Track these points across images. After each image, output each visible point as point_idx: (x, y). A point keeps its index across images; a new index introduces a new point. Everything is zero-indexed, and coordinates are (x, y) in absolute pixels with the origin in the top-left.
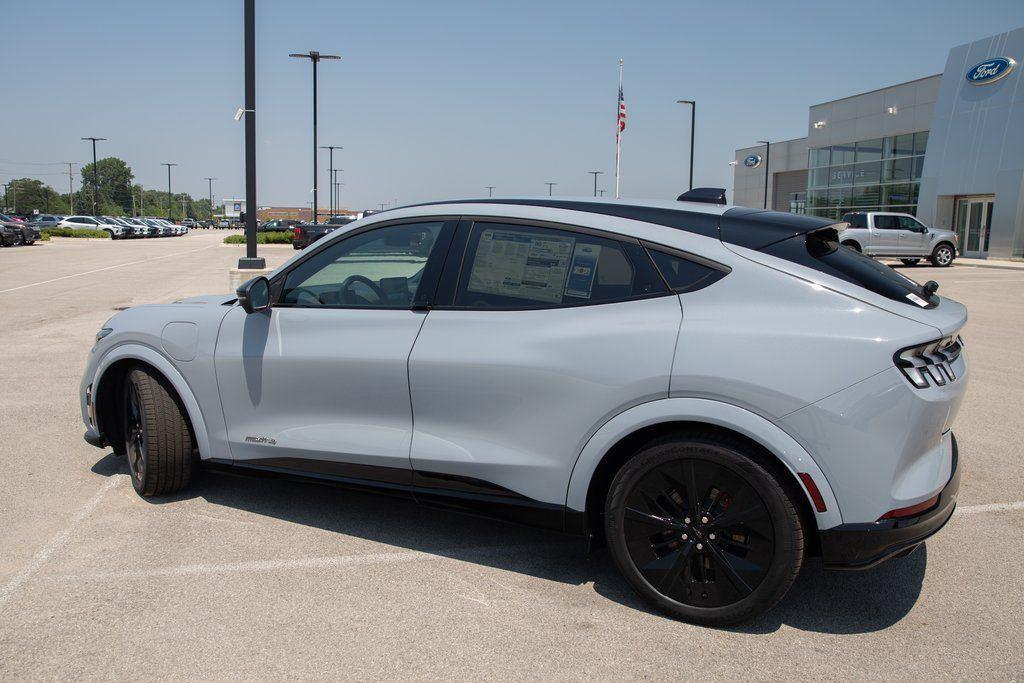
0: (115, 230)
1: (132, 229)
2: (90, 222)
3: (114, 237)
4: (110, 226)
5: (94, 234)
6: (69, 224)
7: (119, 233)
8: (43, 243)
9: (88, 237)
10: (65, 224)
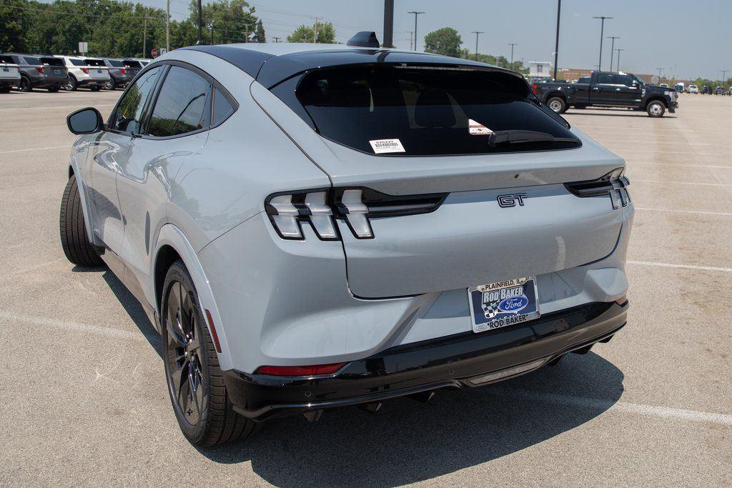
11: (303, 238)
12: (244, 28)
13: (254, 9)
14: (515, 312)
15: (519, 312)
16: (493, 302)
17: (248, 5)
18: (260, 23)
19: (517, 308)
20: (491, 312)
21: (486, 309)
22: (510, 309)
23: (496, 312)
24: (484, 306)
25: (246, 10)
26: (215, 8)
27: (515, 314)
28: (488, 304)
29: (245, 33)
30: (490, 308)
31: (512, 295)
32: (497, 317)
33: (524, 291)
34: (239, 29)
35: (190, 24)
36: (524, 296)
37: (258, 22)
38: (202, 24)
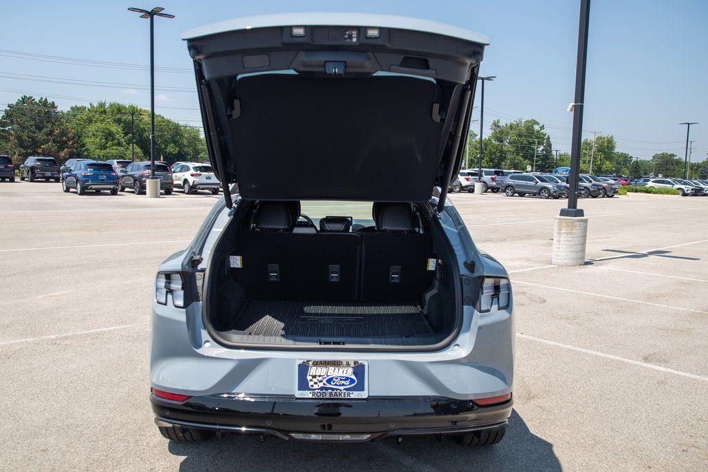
0: (685, 190)
1: (702, 189)
2: (669, 183)
3: (685, 195)
4: (683, 187)
5: (668, 192)
6: (653, 184)
7: (689, 192)
8: (618, 196)
9: (663, 193)
10: (650, 184)
11: (166, 304)
12: (534, 142)
13: (543, 126)
14: (342, 388)
15: (344, 389)
16: (320, 376)
17: (538, 124)
18: (549, 138)
19: (343, 385)
20: (316, 383)
21: (311, 380)
22: (336, 385)
23: (321, 385)
24: (309, 378)
25: (536, 128)
26: (511, 127)
27: (340, 390)
28: (314, 377)
29: (535, 147)
30: (315, 380)
31: (340, 374)
32: (322, 388)
33: (354, 373)
34: (530, 143)
35: (490, 140)
36: (353, 377)
37: (547, 137)
38: (501, 141)
